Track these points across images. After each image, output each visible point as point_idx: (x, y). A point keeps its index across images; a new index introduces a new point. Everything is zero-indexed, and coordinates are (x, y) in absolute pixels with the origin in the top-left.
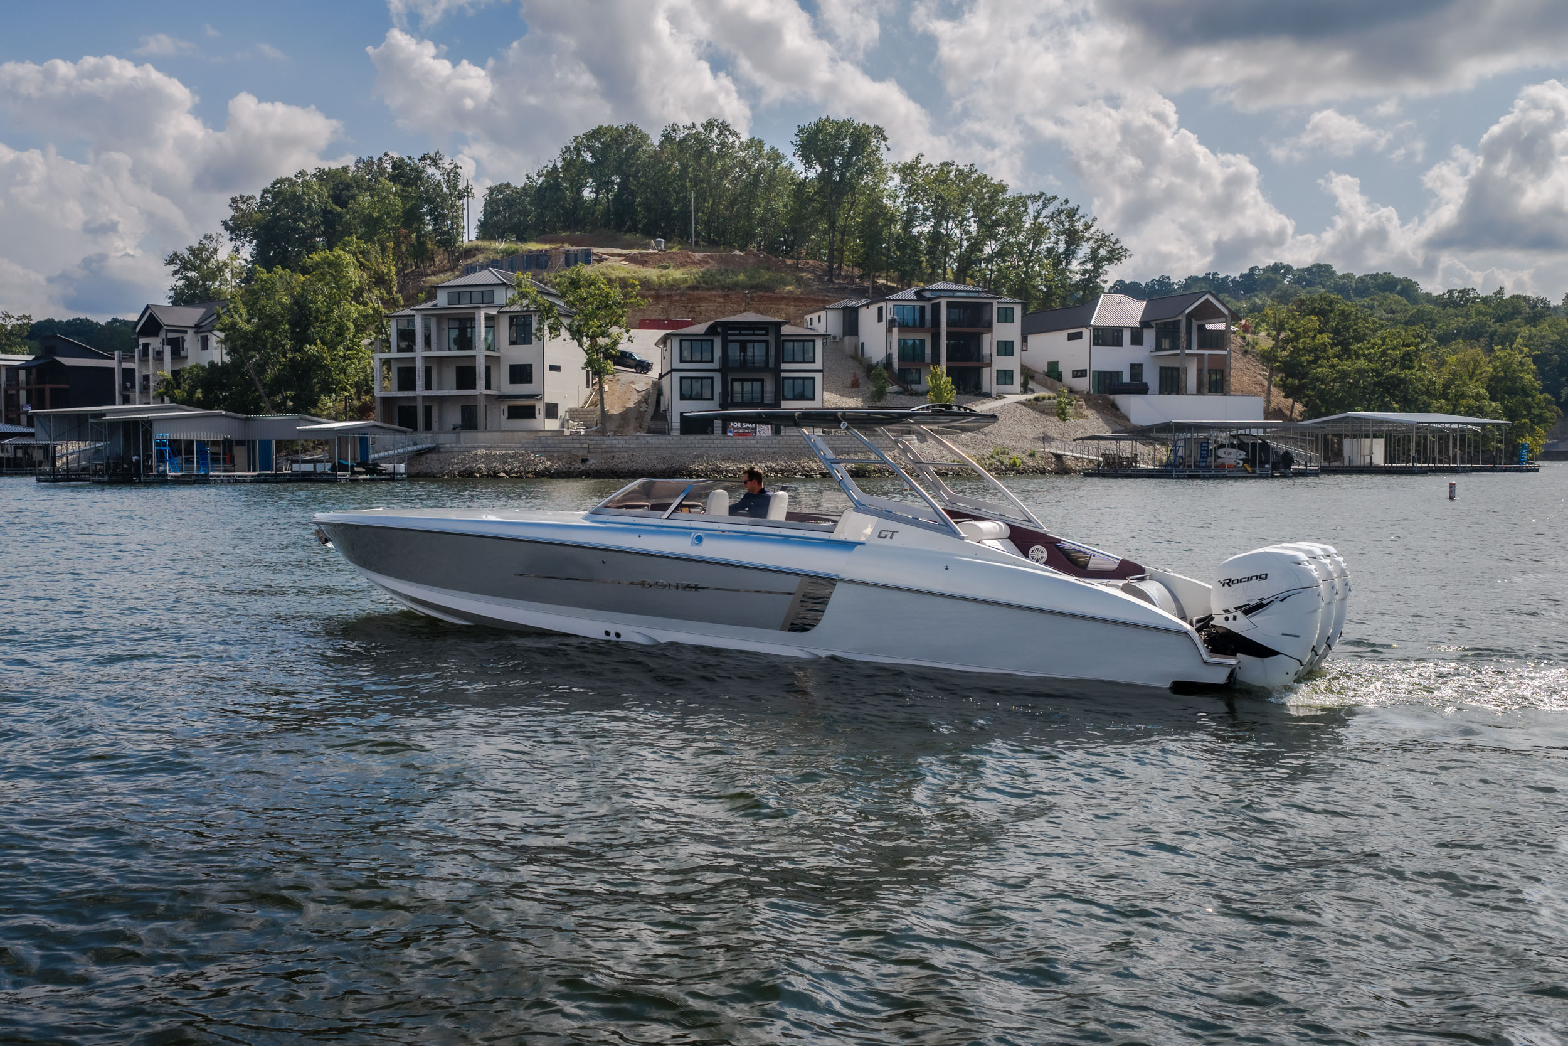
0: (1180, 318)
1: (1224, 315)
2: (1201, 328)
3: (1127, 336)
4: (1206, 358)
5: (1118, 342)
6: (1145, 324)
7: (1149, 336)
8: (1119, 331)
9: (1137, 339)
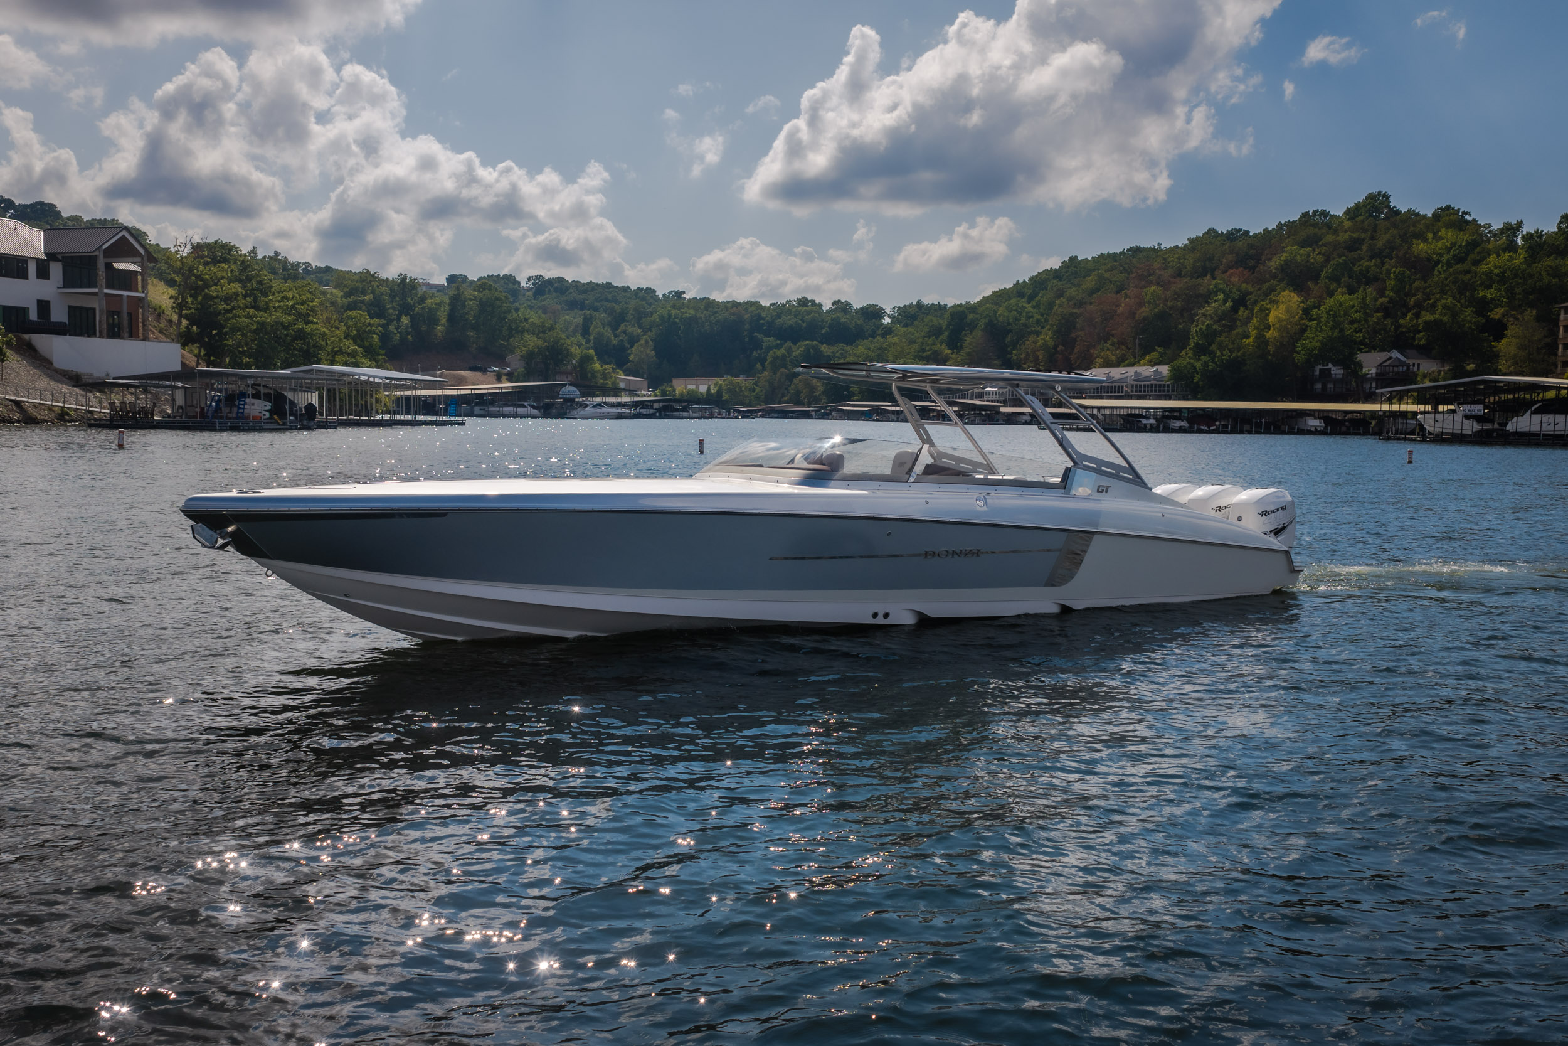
0: (97, 253)
1: (140, 254)
2: (109, 266)
3: (32, 269)
4: (125, 300)
5: (22, 274)
6: (51, 256)
7: (56, 269)
8: (24, 260)
9: (43, 271)
